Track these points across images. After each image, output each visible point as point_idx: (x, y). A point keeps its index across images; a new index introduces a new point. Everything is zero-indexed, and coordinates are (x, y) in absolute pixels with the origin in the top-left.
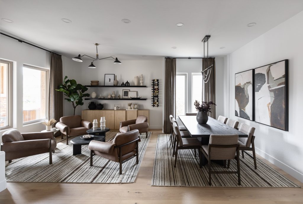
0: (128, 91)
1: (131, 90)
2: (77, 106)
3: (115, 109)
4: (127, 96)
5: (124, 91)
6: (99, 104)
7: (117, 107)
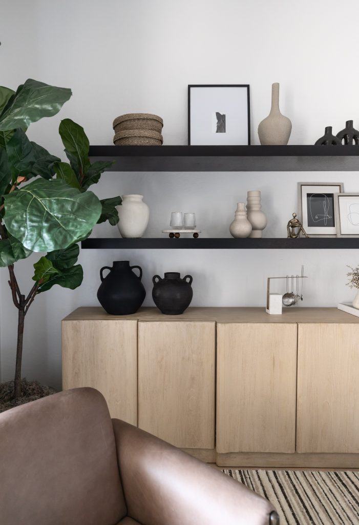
0: (334, 190)
1: (347, 189)
2: (36, 290)
3: (276, 306)
4: (332, 223)
5: (309, 195)
6: (166, 274)
7: (287, 296)
